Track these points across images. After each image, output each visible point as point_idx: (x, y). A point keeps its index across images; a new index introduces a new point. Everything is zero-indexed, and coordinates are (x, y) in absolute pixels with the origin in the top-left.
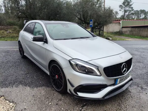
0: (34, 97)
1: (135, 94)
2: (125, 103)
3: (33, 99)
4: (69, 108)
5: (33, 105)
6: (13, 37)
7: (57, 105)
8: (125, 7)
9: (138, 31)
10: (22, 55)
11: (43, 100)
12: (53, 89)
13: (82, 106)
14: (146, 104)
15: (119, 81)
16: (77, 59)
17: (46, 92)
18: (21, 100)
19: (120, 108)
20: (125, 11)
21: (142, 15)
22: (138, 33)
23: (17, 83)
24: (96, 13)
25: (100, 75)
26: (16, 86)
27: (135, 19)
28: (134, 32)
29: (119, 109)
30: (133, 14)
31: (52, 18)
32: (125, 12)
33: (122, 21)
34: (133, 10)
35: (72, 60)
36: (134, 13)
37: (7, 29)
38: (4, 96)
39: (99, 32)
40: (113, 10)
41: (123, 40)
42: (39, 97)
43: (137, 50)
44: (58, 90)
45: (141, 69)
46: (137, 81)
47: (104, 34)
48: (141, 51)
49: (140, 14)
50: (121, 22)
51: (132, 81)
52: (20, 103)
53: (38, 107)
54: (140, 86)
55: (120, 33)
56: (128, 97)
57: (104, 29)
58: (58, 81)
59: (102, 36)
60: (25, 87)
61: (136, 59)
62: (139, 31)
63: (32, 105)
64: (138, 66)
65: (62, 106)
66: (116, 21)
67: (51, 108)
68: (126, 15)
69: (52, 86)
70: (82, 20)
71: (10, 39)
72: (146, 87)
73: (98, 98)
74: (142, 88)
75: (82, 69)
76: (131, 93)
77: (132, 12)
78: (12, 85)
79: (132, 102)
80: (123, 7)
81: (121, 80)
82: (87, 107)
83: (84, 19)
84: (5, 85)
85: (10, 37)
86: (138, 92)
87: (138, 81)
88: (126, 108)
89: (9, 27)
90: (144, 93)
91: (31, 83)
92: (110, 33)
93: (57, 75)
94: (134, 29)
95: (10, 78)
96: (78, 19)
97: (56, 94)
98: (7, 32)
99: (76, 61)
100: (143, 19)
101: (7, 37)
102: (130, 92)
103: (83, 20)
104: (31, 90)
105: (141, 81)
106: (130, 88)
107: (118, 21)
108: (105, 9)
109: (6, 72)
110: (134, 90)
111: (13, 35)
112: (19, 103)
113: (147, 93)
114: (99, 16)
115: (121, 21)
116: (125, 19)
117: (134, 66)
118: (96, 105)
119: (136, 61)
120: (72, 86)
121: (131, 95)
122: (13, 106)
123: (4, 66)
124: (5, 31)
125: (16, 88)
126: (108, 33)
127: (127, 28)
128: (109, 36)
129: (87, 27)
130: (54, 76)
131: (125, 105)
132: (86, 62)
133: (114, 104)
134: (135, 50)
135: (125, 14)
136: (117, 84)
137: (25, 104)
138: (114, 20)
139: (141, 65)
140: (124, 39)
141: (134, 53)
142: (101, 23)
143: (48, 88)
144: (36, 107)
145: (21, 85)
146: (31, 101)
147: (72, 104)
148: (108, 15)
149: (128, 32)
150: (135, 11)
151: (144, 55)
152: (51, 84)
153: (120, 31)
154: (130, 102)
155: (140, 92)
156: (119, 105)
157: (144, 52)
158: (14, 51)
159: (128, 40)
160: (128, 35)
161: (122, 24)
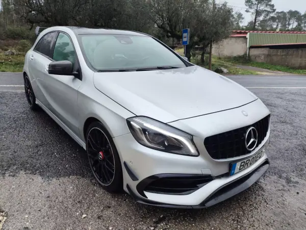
0: (49, 199)
1: (273, 196)
2: (250, 216)
3: (48, 204)
4: (127, 226)
5: (46, 218)
6: (18, 64)
7: (100, 219)
8: (258, 4)
9: (283, 55)
10: (31, 104)
11: (70, 207)
12: (94, 181)
13: (155, 222)
14: (297, 218)
15: (239, 167)
16: (149, 120)
17: (78, 190)
18: (19, 207)
19: (239, 226)
20: (258, 13)
21: (291, 22)
22: (283, 60)
23: (15, 167)
24: (196, 16)
25: (197, 154)
26: (11, 174)
27: (278, 30)
28: (275, 58)
29: (236, 228)
30: (273, 19)
32: (256, 15)
33: (250, 34)
34: (274, 10)
35: (134, 119)
36: (276, 16)
37: (7, 46)
39: (203, 55)
40: (232, 9)
41: (252, 74)
42: (61, 199)
43: (280, 95)
44: (103, 184)
45: (287, 137)
46: (277, 163)
47: (213, 60)
48: (288, 98)
49: (288, 19)
50: (248, 36)
51: (268, 165)
52: (16, 214)
53: (56, 224)
54: (284, 175)
55: (245, 60)
56: (257, 200)
57: (213, 50)
58: (104, 165)
59: (208, 64)
60: (31, 176)
61: (277, 116)
62: (285, 55)
63: (44, 218)
64: (281, 131)
65: (111, 221)
66: (238, 33)
67: (86, 227)
68: (259, 22)
69: (93, 176)
70: (165, 31)
71: (12, 68)
72: (296, 179)
73: (191, 206)
74: (288, 181)
75: (156, 139)
76: (264, 191)
77: (272, 15)
78: (2, 170)
79: (266, 214)
80: (254, 3)
81: (243, 164)
82: (166, 224)
83: (171, 28)
85: (13, 63)
86: (280, 189)
87: (281, 165)
88: (254, 226)
89: (11, 41)
90: (293, 191)
91: (45, 166)
92: (225, 58)
93: (101, 151)
94: (275, 50)
96: (159, 27)
97: (100, 193)
98: (7, 53)
99: (144, 120)
100: (293, 30)
101: (6, 64)
102: (263, 189)
103: (168, 29)
104: (44, 184)
105: (286, 163)
106: (262, 181)
107: (241, 33)
108: (216, 8)
110: (270, 185)
111: (19, 59)
112: (13, 215)
113: (298, 192)
114: (202, 23)
115: (248, 34)
116: (257, 30)
117: (273, 132)
118: (186, 221)
119: (277, 120)
120: (134, 177)
121: (263, 195)
124: (3, 50)
125: (11, 178)
126: (220, 58)
127: (260, 49)
128: (222, 66)
129: (177, 45)
130: (96, 154)
131: (251, 220)
132: (166, 124)
133: (227, 218)
134: (275, 95)
135: (257, 19)
136: (233, 174)
137: (27, 216)
138: (234, 31)
139: (288, 128)
140: (253, 72)
141: (273, 102)
142: (207, 36)
143: (82, 180)
145: (23, 170)
146: (42, 210)
147: (133, 217)
148: (220, 20)
149: (263, 57)
150: (277, 12)
151: (294, 107)
152: (90, 172)
153: (246, 54)
154: (263, 213)
155: (284, 190)
156: (237, 221)
157: (295, 100)
158: (16, 94)
159: (262, 74)
160: (263, 63)
161: (250, 41)
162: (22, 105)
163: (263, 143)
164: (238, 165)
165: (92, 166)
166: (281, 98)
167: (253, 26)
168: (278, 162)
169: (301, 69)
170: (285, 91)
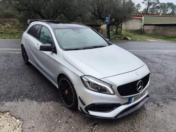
0: (42, 113)
1: (150, 113)
2: (138, 122)
3: (41, 115)
4: (80, 126)
5: (42, 122)
6: (12, 33)
7: (67, 123)
9: (162, 30)
11: (52, 117)
12: (62, 104)
13: (93, 125)
14: (161, 124)
16: (91, 77)
17: (55, 108)
18: (28, 117)
19: (133, 127)
21: (169, 9)
22: (163, 32)
23: (22, 96)
24: (113, 7)
25: (114, 94)
26: (21, 100)
27: (160, 14)
28: (158, 31)
29: (131, 128)
30: (158, 7)
31: (60, 12)
32: (148, 5)
33: (144, 17)
34: (159, 2)
35: (84, 76)
36: (160, 6)
37: (5, 22)
38: (9, 111)
39: (117, 29)
41: (145, 41)
42: (47, 113)
43: (159, 56)
44: (67, 106)
45: (160, 81)
47: (123, 32)
48: (163, 57)
49: (166, 7)
50: (143, 18)
51: (148, 97)
53: (47, 125)
54: (157, 102)
55: (141, 32)
56: (142, 115)
57: (123, 25)
58: (68, 97)
60: (31, 101)
61: (156, 69)
62: (164, 30)
63: (40, 122)
64: (157, 78)
65: (72, 124)
66: (137, 16)
67: (61, 127)
68: (150, 9)
69: (62, 101)
70: (96, 16)
71: (9, 36)
72: (162, 104)
73: (110, 118)
74: (158, 105)
75: (94, 86)
76: (146, 110)
77: (158, 5)
78: (17, 98)
79: (146, 122)
81: (135, 98)
82: (99, 126)
83: (99, 14)
84: (10, 98)
85: (9, 33)
86: (154, 109)
87: (155, 97)
88: (140, 127)
89: (7, 19)
90: (160, 110)
91: (37, 96)
92: (130, 31)
93: (67, 90)
94: (158, 27)
95: (14, 90)
96: (92, 13)
97: (66, 110)
98: (5, 27)
99: (89, 77)
100: (169, 15)
101: (5, 33)
104: (38, 105)
105: (158, 96)
106: (145, 105)
107: (139, 16)
108: (125, 3)
109: (9, 82)
110: (149, 108)
111: (12, 30)
112: (26, 120)
113: (163, 111)
114: (117, 11)
115: (143, 17)
116: (148, 14)
118: (107, 124)
120: (84, 104)
121: (145, 113)
122: (20, 123)
123: (6, 74)
124: (2, 24)
125: (21, 102)
126: (127, 31)
127: (150, 26)
128: (128, 35)
130: (64, 91)
131: (139, 124)
132: (99, 79)
133: (127, 124)
134: (156, 56)
135: (149, 7)
136: (131, 103)
137: (32, 121)
138: (135, 15)
139: (161, 76)
140: (145, 39)
142: (120, 19)
143: (56, 103)
144: (45, 125)
145: (27, 98)
146: (39, 119)
147: (83, 122)
148: (127, 10)
149: (151, 30)
150: (161, 3)
151: (165, 63)
152: (60, 99)
153: (142, 29)
154: (144, 121)
155: (156, 110)
156: (132, 125)
157: (166, 59)
158: (16, 54)
159: (150, 41)
160: (151, 34)
161: (144, 21)
162: (20, 61)
163: (146, 87)
164: (133, 99)
165: (62, 97)
166: (159, 58)
167: (146, 11)
168: (154, 95)
169: (173, 38)
170: (162, 53)
